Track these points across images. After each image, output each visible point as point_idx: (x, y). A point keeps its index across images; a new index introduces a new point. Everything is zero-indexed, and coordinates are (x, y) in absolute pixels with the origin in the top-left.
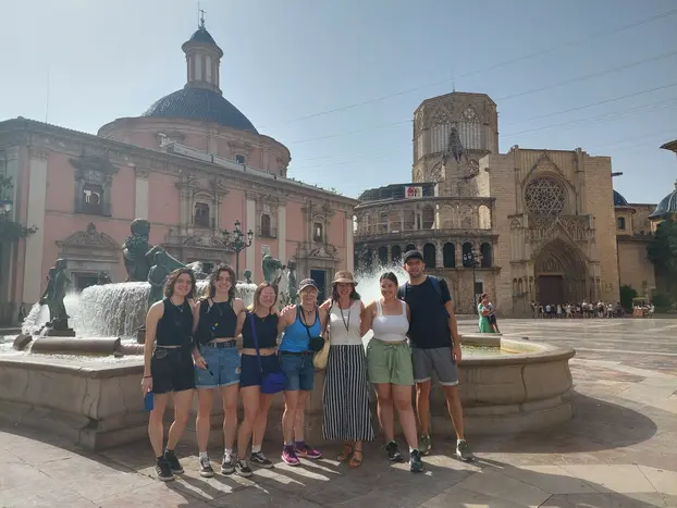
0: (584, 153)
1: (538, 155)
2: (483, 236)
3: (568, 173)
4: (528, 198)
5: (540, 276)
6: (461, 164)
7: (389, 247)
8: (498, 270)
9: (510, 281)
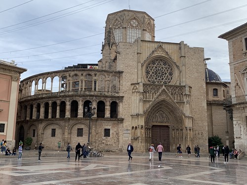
0: (186, 45)
1: (156, 45)
2: (112, 97)
3: (175, 57)
4: (148, 73)
5: (153, 126)
6: (112, 50)
7: (50, 102)
8: (122, 120)
9: (130, 128)
